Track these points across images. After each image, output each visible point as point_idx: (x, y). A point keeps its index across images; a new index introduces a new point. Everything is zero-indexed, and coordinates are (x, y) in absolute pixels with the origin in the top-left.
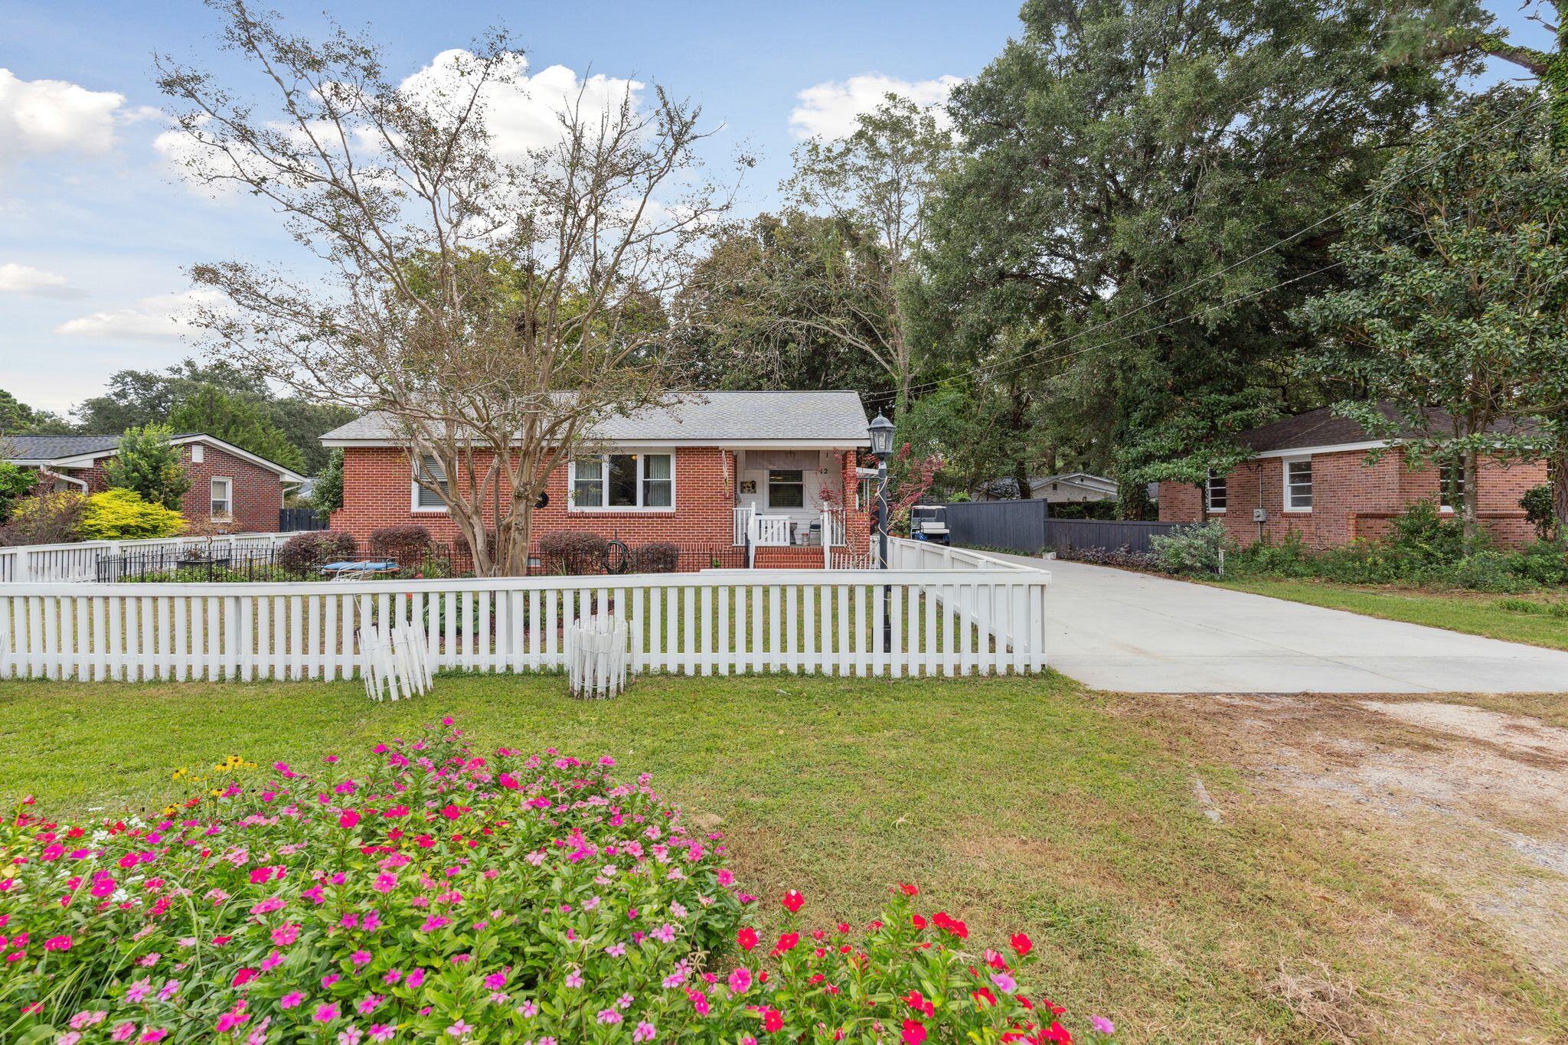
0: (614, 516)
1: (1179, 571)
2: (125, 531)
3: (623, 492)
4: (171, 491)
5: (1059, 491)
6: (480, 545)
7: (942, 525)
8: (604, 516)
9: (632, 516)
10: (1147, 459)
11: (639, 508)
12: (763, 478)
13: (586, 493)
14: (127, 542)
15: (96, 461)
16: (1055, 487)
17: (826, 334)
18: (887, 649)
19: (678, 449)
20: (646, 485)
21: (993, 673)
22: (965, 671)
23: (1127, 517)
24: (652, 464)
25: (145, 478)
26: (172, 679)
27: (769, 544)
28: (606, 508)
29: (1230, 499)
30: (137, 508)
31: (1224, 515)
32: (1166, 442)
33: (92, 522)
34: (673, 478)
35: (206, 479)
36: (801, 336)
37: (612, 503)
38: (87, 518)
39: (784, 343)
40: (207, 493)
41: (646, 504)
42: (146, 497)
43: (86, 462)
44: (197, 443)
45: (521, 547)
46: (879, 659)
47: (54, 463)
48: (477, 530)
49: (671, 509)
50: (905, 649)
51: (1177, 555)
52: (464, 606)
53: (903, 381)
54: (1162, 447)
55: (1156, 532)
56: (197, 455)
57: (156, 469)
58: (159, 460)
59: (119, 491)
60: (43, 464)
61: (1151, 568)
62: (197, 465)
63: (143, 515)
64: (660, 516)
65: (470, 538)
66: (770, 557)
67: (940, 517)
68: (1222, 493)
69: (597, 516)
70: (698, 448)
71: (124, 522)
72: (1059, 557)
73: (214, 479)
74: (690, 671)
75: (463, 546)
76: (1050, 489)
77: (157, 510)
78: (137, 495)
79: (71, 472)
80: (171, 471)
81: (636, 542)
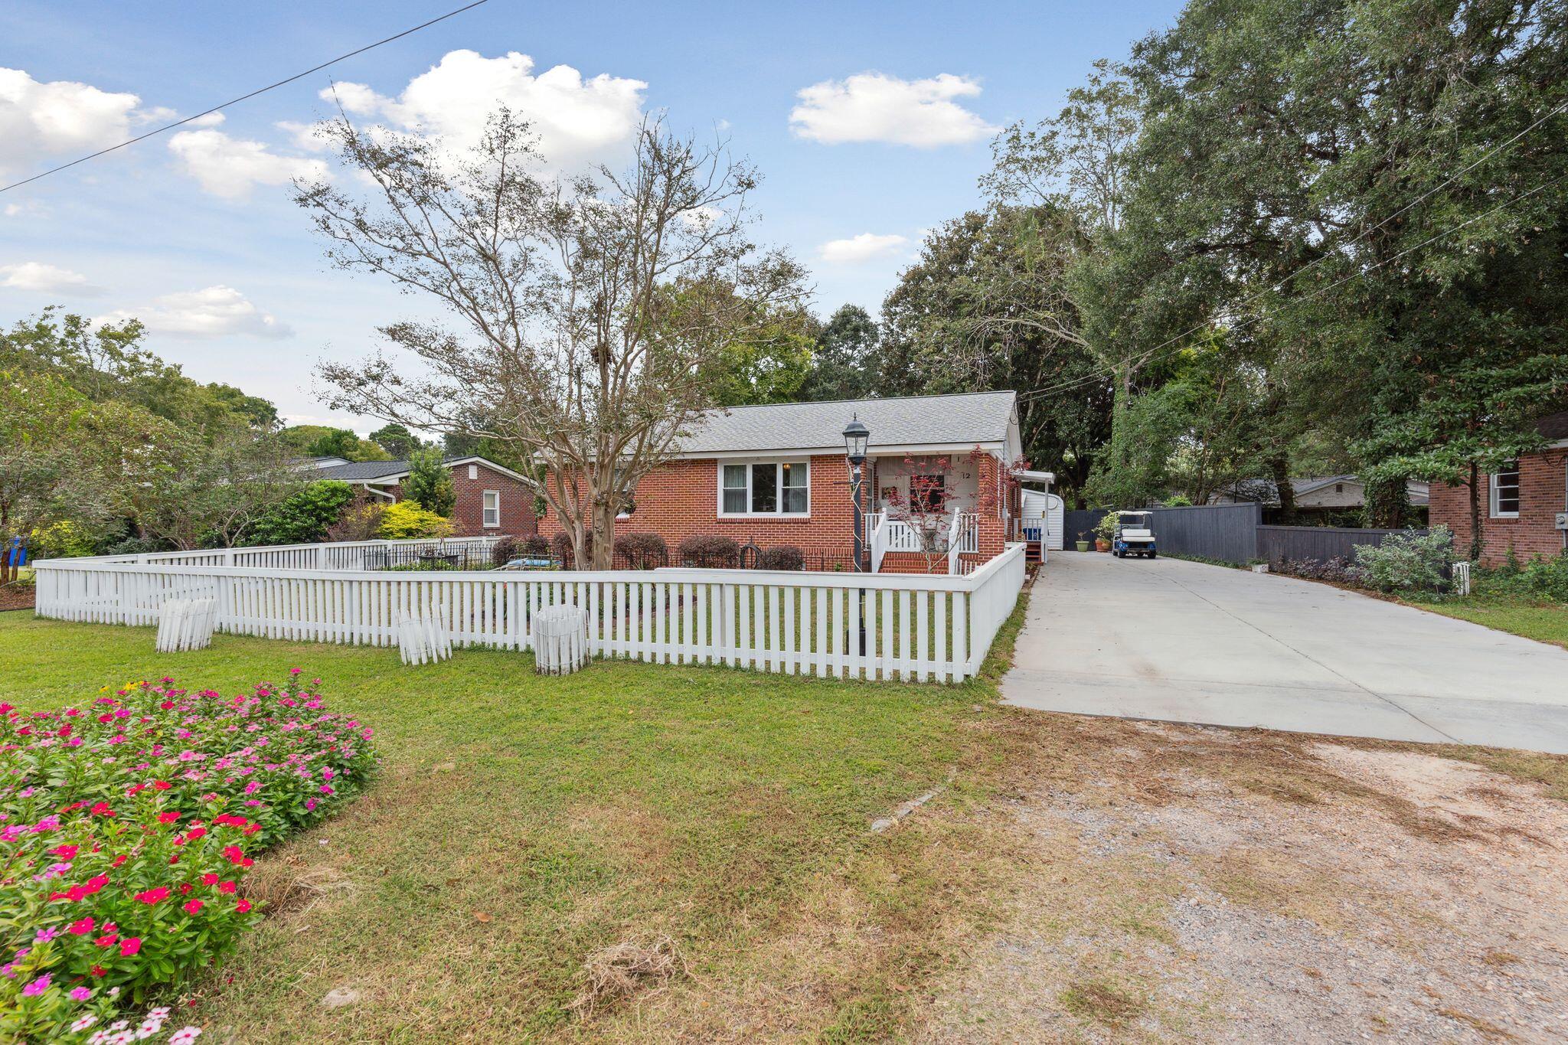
0: (756, 522)
1: (1389, 591)
2: (410, 533)
3: (764, 501)
4: (442, 502)
5: (1345, 493)
6: (578, 546)
7: (1148, 532)
8: (748, 522)
9: (772, 522)
10: (1389, 451)
11: (779, 514)
12: (903, 484)
13: (734, 500)
14: (410, 541)
15: (400, 479)
16: (1339, 488)
17: (1035, 330)
18: (863, 652)
19: (813, 458)
20: (786, 492)
21: (914, 679)
22: (887, 676)
23: (1375, 523)
24: (792, 474)
25: (424, 491)
26: (316, 641)
27: (900, 549)
28: (750, 514)
29: (1525, 501)
30: (417, 515)
31: (1516, 521)
32: (1412, 428)
33: (387, 526)
34: (808, 486)
35: (479, 493)
36: (1008, 335)
37: (755, 509)
38: (384, 522)
39: (989, 342)
40: (481, 503)
41: (786, 509)
42: (425, 507)
43: (393, 480)
44: (473, 464)
45: (604, 548)
46: (854, 662)
47: (372, 482)
48: (577, 532)
49: (806, 515)
50: (879, 652)
51: (1382, 570)
52: (543, 596)
53: (1123, 375)
54: (1404, 437)
55: (1361, 543)
56: (473, 473)
57: (431, 485)
58: (434, 478)
59: (408, 502)
60: (365, 482)
61: (1356, 585)
62: (473, 481)
63: (421, 521)
64: (796, 522)
65: (572, 538)
66: (895, 562)
67: (1148, 523)
68: (1515, 493)
69: (741, 522)
70: (830, 456)
71: (408, 526)
72: (1271, 571)
73: (486, 492)
74: (647, 658)
75: (565, 543)
76: (1333, 492)
77: (430, 515)
78: (418, 505)
79: (386, 488)
80: (441, 486)
81: (767, 545)
